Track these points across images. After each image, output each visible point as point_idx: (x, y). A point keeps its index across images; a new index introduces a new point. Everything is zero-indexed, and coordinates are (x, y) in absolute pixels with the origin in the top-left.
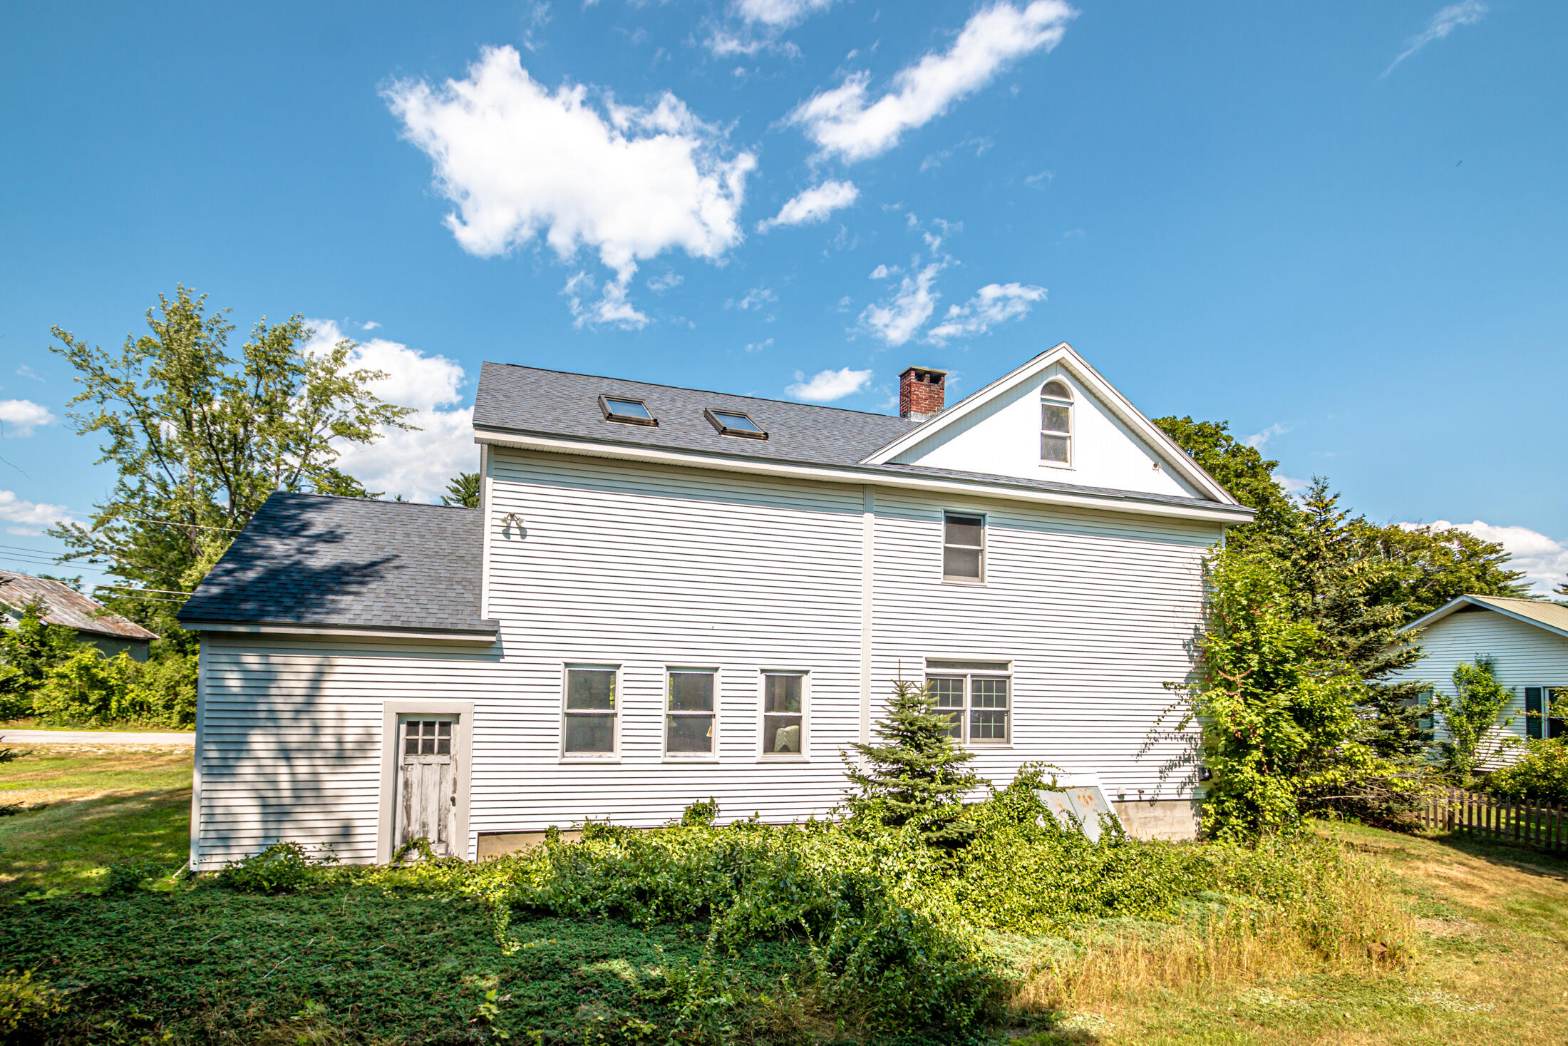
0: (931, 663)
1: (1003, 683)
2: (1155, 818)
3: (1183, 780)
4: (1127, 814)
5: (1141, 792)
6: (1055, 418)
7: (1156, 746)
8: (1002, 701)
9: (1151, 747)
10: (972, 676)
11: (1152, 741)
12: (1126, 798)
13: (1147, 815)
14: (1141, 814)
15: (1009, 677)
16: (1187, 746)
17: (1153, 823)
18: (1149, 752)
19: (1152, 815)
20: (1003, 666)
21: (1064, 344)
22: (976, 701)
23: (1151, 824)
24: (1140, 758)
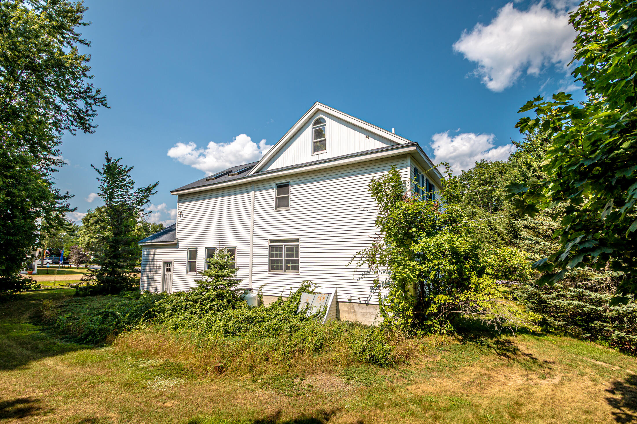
0: (272, 241)
1: (297, 247)
2: (370, 313)
3: (386, 294)
4: (354, 309)
5: (359, 299)
6: (319, 134)
7: (368, 276)
8: (297, 255)
9: (366, 276)
10: (285, 245)
11: (366, 273)
12: (352, 301)
13: (365, 311)
14: (361, 310)
15: (298, 245)
16: (387, 277)
17: (368, 315)
18: (364, 279)
19: (368, 311)
20: (297, 240)
21: (317, 103)
22: (287, 255)
23: (367, 316)
24: (359, 281)
